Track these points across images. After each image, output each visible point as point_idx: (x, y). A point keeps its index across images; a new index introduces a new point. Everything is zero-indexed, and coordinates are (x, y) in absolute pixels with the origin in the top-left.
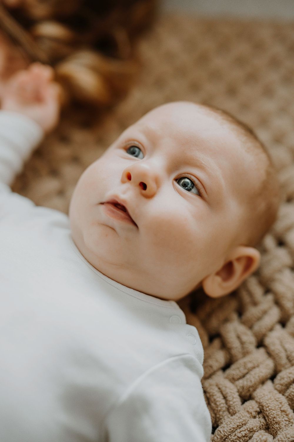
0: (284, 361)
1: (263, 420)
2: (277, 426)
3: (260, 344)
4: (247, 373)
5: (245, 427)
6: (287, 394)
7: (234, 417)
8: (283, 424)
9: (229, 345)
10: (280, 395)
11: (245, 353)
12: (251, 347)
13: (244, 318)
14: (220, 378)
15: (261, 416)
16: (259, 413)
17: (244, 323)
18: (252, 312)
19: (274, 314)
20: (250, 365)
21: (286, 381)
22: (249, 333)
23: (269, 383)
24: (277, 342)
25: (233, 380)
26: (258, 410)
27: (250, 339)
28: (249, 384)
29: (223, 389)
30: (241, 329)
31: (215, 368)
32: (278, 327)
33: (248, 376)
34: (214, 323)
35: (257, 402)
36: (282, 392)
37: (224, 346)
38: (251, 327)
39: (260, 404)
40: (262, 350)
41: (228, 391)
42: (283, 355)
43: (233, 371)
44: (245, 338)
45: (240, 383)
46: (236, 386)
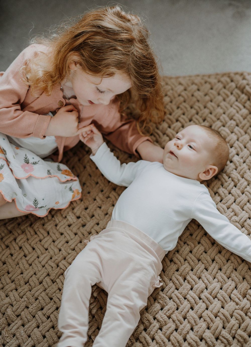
0: (237, 196)
1: (234, 213)
2: (238, 214)
3: (230, 193)
4: (227, 202)
5: (230, 215)
6: (239, 205)
7: (226, 214)
8: (240, 213)
9: (221, 195)
10: (238, 206)
11: (226, 196)
12: (227, 194)
13: (223, 186)
14: (220, 204)
15: (233, 212)
16: (233, 211)
17: (224, 188)
18: (226, 184)
19: (232, 184)
20: (228, 199)
21: (238, 202)
22: (226, 190)
23: (234, 203)
24: (234, 191)
25: (224, 204)
26: (232, 211)
27: (226, 192)
28: (229, 204)
29: (222, 207)
30: (224, 189)
31: (218, 202)
32: (234, 187)
33: (228, 202)
34: (215, 189)
35: (232, 208)
36: (238, 205)
37: (219, 195)
38: (226, 189)
39: (233, 209)
40: (230, 195)
41: (224, 207)
42: (237, 195)
43: (223, 201)
44: (225, 192)
45: (226, 204)
46: (225, 205)
